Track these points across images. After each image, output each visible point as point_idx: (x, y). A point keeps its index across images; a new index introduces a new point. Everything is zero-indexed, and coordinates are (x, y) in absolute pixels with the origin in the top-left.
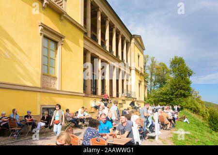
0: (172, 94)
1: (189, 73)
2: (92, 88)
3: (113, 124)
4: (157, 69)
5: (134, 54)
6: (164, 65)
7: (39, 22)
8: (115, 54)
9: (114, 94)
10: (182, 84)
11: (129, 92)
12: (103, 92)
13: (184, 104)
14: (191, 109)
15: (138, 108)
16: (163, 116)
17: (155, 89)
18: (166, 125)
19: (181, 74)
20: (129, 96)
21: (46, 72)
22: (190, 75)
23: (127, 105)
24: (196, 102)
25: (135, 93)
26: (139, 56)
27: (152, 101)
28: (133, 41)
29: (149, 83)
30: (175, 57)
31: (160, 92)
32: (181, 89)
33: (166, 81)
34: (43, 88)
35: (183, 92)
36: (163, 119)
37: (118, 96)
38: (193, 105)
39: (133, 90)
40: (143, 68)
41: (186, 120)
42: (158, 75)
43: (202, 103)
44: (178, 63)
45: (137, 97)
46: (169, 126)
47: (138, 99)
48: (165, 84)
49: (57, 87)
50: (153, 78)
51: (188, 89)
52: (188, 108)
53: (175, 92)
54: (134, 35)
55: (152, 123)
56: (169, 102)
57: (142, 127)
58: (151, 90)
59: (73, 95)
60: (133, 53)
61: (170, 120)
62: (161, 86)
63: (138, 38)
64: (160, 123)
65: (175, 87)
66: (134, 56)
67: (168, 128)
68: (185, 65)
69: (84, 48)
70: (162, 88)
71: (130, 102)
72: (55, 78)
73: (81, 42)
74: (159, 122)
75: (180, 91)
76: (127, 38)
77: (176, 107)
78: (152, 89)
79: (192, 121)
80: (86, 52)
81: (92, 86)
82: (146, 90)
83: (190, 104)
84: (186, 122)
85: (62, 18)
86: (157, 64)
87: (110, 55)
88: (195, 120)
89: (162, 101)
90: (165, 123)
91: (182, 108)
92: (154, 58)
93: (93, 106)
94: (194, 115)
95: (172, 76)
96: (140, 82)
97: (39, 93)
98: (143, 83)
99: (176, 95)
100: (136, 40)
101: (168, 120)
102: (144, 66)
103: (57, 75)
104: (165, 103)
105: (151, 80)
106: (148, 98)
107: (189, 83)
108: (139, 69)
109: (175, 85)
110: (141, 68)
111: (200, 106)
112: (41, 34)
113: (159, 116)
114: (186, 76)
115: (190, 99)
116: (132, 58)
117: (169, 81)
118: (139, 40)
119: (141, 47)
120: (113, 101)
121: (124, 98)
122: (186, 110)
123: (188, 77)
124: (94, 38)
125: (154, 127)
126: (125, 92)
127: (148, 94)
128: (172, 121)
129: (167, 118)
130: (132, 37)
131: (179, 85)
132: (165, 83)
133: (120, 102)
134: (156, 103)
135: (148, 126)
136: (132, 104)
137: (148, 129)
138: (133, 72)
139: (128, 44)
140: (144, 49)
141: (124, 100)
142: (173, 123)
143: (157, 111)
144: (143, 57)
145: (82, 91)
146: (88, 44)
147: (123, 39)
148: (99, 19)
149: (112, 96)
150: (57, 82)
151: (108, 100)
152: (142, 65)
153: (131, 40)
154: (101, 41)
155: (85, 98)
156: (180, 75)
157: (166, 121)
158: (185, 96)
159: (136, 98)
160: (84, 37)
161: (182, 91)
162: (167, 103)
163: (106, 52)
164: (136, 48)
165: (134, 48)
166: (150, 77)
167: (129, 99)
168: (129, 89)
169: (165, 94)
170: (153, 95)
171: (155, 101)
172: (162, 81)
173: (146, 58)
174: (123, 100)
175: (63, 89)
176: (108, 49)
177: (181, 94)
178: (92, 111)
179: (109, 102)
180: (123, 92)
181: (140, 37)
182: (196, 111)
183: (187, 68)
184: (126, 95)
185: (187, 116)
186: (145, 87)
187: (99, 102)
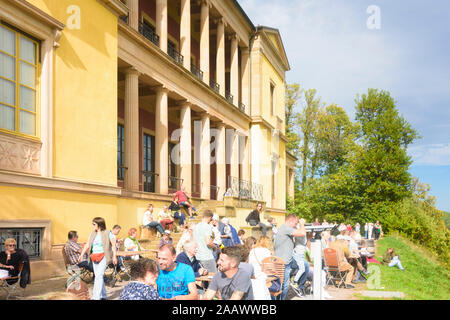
0: (361, 192)
1: (405, 135)
2: (141, 172)
3: (201, 271)
4: (321, 123)
5: (261, 79)
6: (340, 112)
8: (206, 80)
9: (205, 192)
10: (387, 165)
11: (245, 186)
12: (174, 184)
13: (391, 217)
14: (409, 232)
15: (269, 229)
16: (333, 251)
17: (316, 177)
18: (343, 273)
19: (384, 137)
20: (243, 197)
21: (8, 127)
22: (408, 141)
23: (240, 220)
24: (422, 214)
25: (261, 187)
26: (272, 87)
27: (308, 210)
28: (257, 43)
29: (300, 162)
30: (371, 92)
31: (328, 185)
32: (383, 180)
33: (344, 157)
35: (388, 185)
36: (335, 258)
37: (214, 195)
38: (414, 222)
39: (256, 180)
40: (283, 118)
41: (395, 261)
42: (325, 139)
43: (436, 215)
44: (377, 108)
45: (267, 199)
46: (349, 277)
47: (268, 205)
48: (341, 165)
49: (42, 168)
50: (312, 148)
51: (402, 180)
52: (400, 230)
53: (367, 187)
54: (260, 28)
55: (306, 268)
56: (353, 213)
57: (278, 281)
58: (304, 179)
60: (255, 77)
61: (353, 262)
62: (331, 171)
63: (271, 38)
64: (327, 268)
65: (368, 172)
66: (261, 86)
67: (348, 282)
68: (395, 113)
69: (119, 59)
70: (335, 176)
71: (247, 212)
72: (35, 143)
73: (112, 41)
74: (323, 266)
75: (382, 183)
76: (241, 35)
77: (369, 227)
78: (308, 176)
79: (410, 263)
80: (123, 71)
81: (144, 169)
82: (292, 180)
83: (405, 219)
84: (396, 266)
86: (322, 109)
87: (195, 83)
88: (417, 260)
89: (334, 210)
90: (340, 269)
92: (314, 92)
93: (147, 222)
94: (415, 248)
95: (361, 143)
98: (283, 162)
99: (370, 195)
100: (265, 40)
101: (349, 260)
102: (288, 116)
103: (43, 135)
104: (341, 216)
105: (306, 154)
106: (297, 203)
107: (403, 162)
108: (273, 122)
109: (368, 168)
110: (280, 121)
111: (431, 225)
113: (326, 251)
114: (396, 143)
115: (405, 206)
116: (255, 91)
117: (351, 156)
118: (272, 40)
119: (280, 60)
120: (200, 208)
121: (231, 203)
122: (395, 236)
123: (402, 147)
124: (149, 30)
125: (310, 279)
126: (234, 184)
127: (296, 191)
128: (360, 264)
129: (347, 255)
130: (254, 32)
131: (379, 167)
132: (341, 162)
134: (316, 215)
136: (254, 217)
137: (295, 286)
139: (243, 51)
140: (286, 68)
141: (232, 208)
142: (362, 268)
143: (318, 236)
144: (284, 89)
145: (113, 181)
146: (131, 48)
147: (230, 36)
149: (199, 196)
150: (43, 154)
151: (186, 207)
152: (281, 112)
153: (251, 39)
154: (169, 42)
155: (123, 202)
156: (382, 139)
157: (344, 265)
158: (393, 197)
159: (262, 203)
160: (119, 28)
161: (385, 183)
162: (346, 217)
163: (181, 73)
164: (265, 64)
165: (260, 63)
166: (301, 143)
167: (245, 203)
168: (245, 177)
169: (343, 191)
170: (309, 193)
171: (314, 210)
172: (334, 157)
173: (292, 93)
174: (227, 207)
175: (60, 176)
176: (187, 65)
177: (382, 192)
178: (143, 237)
179: (191, 212)
180: (228, 185)
181: (276, 34)
182: (420, 237)
183: (399, 123)
184: (236, 195)
185: (398, 251)
186: (290, 171)
187: (161, 214)
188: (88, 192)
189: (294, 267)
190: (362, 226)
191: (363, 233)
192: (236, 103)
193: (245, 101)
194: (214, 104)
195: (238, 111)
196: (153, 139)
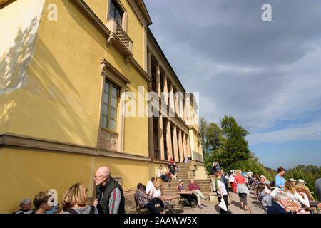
7: (101, 59)
12: (166, 155)
33: (219, 143)
34: (100, 150)
48: (219, 146)
50: (205, 140)
70: (217, 151)
72: (116, 135)
92: (203, 119)
93: (160, 175)
97: (93, 158)
99: (233, 158)
108: (197, 129)
112: (103, 73)
133: (192, 168)
138: (191, 131)
145: (147, 154)
148: (158, 73)
150: (119, 140)
155: (151, 164)
167: (199, 164)
175: (126, 152)
179: (176, 168)
188: (137, 160)
195: (185, 125)
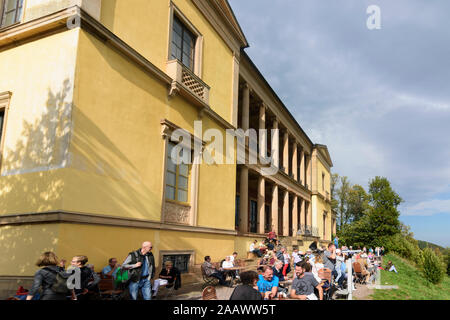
0: (373, 230)
1: (396, 200)
2: (249, 222)
4: (350, 194)
5: (317, 171)
6: (360, 188)
7: (161, 119)
8: (287, 172)
9: (286, 232)
10: (386, 216)
11: (308, 228)
13: (390, 244)
14: (400, 252)
15: (322, 252)
17: (348, 223)
19: (384, 201)
20: (308, 235)
21: (171, 198)
22: (397, 203)
23: (305, 248)
24: (407, 242)
25: (318, 230)
26: (323, 176)
28: (315, 153)
29: (339, 215)
30: (377, 177)
31: (355, 227)
32: (385, 224)
33: (363, 212)
34: (166, 223)
35: (387, 227)
37: (291, 234)
38: (402, 246)
39: (314, 225)
40: (329, 192)
41: (393, 268)
42: (352, 203)
43: (413, 242)
44: (380, 186)
45: (321, 235)
47: (322, 239)
48: (362, 216)
49: (191, 221)
50: (345, 207)
51: (395, 224)
52: (395, 251)
53: (376, 228)
54: (316, 145)
56: (369, 242)
57: (327, 282)
58: (342, 224)
59: (217, 233)
60: (314, 170)
62: (356, 219)
63: (322, 150)
64: (355, 273)
65: (376, 220)
66: (317, 175)
68: (390, 189)
70: (359, 222)
71: (310, 243)
72: (187, 207)
74: (352, 272)
75: (384, 226)
76: (306, 148)
77: (378, 249)
78: (344, 222)
79: (401, 269)
80: (240, 168)
81: (250, 219)
82: (335, 224)
83: (397, 245)
84: (393, 271)
85: (202, 114)
86: (351, 187)
88: (405, 267)
89: (358, 240)
90: (362, 274)
91: (387, 251)
92: (346, 178)
94: (403, 260)
95: (372, 204)
96: (326, 212)
97: (157, 232)
98: (329, 215)
99: (378, 232)
100: (319, 151)
102: (332, 190)
103: (191, 201)
104: (362, 244)
105: (342, 210)
107: (396, 214)
108: (324, 194)
109: (376, 218)
110: (327, 193)
111: (411, 247)
112: (164, 137)
113: (354, 264)
114: (391, 204)
115: (397, 237)
116: (314, 178)
117: (368, 211)
119: (327, 161)
120: (283, 241)
121: (301, 238)
122: (392, 254)
123: (394, 206)
125: (346, 279)
126: (303, 228)
127: (337, 230)
130: (313, 147)
131: (382, 217)
132: (361, 214)
133: (295, 243)
134: (348, 244)
135: (337, 280)
136: (313, 246)
137: (336, 284)
138: (314, 198)
139: (308, 157)
140: (331, 165)
141: (301, 241)
143: (350, 257)
144: (329, 176)
145: (233, 228)
147: (300, 149)
148: (263, 118)
149: (282, 234)
150: (191, 213)
151: (275, 241)
152: (328, 189)
153: (312, 151)
155: (238, 238)
156: (383, 203)
157: (364, 271)
158: (390, 233)
159: (319, 238)
164: (320, 164)
165: (317, 163)
166: (340, 205)
167: (308, 238)
168: (308, 224)
169: (363, 230)
170: (344, 231)
172: (358, 212)
173: (334, 179)
174: (298, 240)
175: (201, 224)
177: (384, 231)
178: (249, 258)
180: (299, 228)
181: (325, 148)
182: (406, 254)
183: (393, 194)
184: (304, 233)
185: (394, 262)
186: (333, 220)
187: (261, 244)
189: (335, 273)
190: (374, 249)
191: (375, 253)
192: (303, 184)
193: (308, 183)
194: (291, 184)
195: (305, 189)
196: (256, 203)
